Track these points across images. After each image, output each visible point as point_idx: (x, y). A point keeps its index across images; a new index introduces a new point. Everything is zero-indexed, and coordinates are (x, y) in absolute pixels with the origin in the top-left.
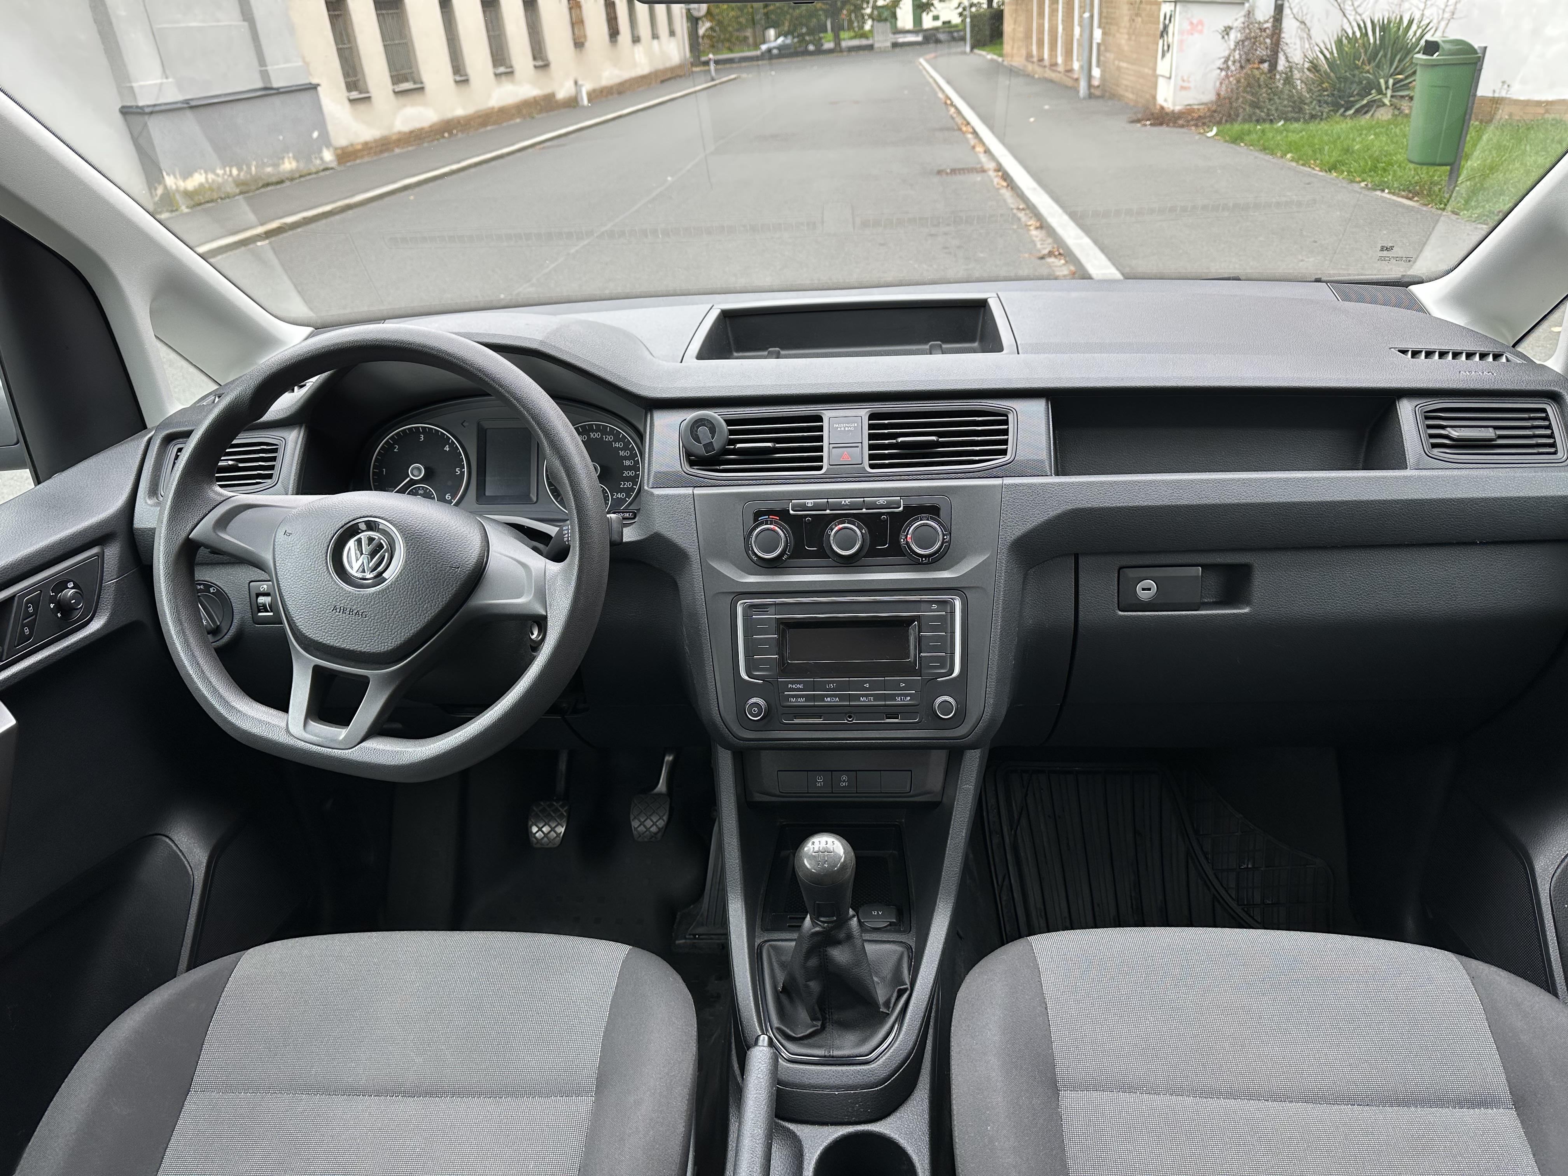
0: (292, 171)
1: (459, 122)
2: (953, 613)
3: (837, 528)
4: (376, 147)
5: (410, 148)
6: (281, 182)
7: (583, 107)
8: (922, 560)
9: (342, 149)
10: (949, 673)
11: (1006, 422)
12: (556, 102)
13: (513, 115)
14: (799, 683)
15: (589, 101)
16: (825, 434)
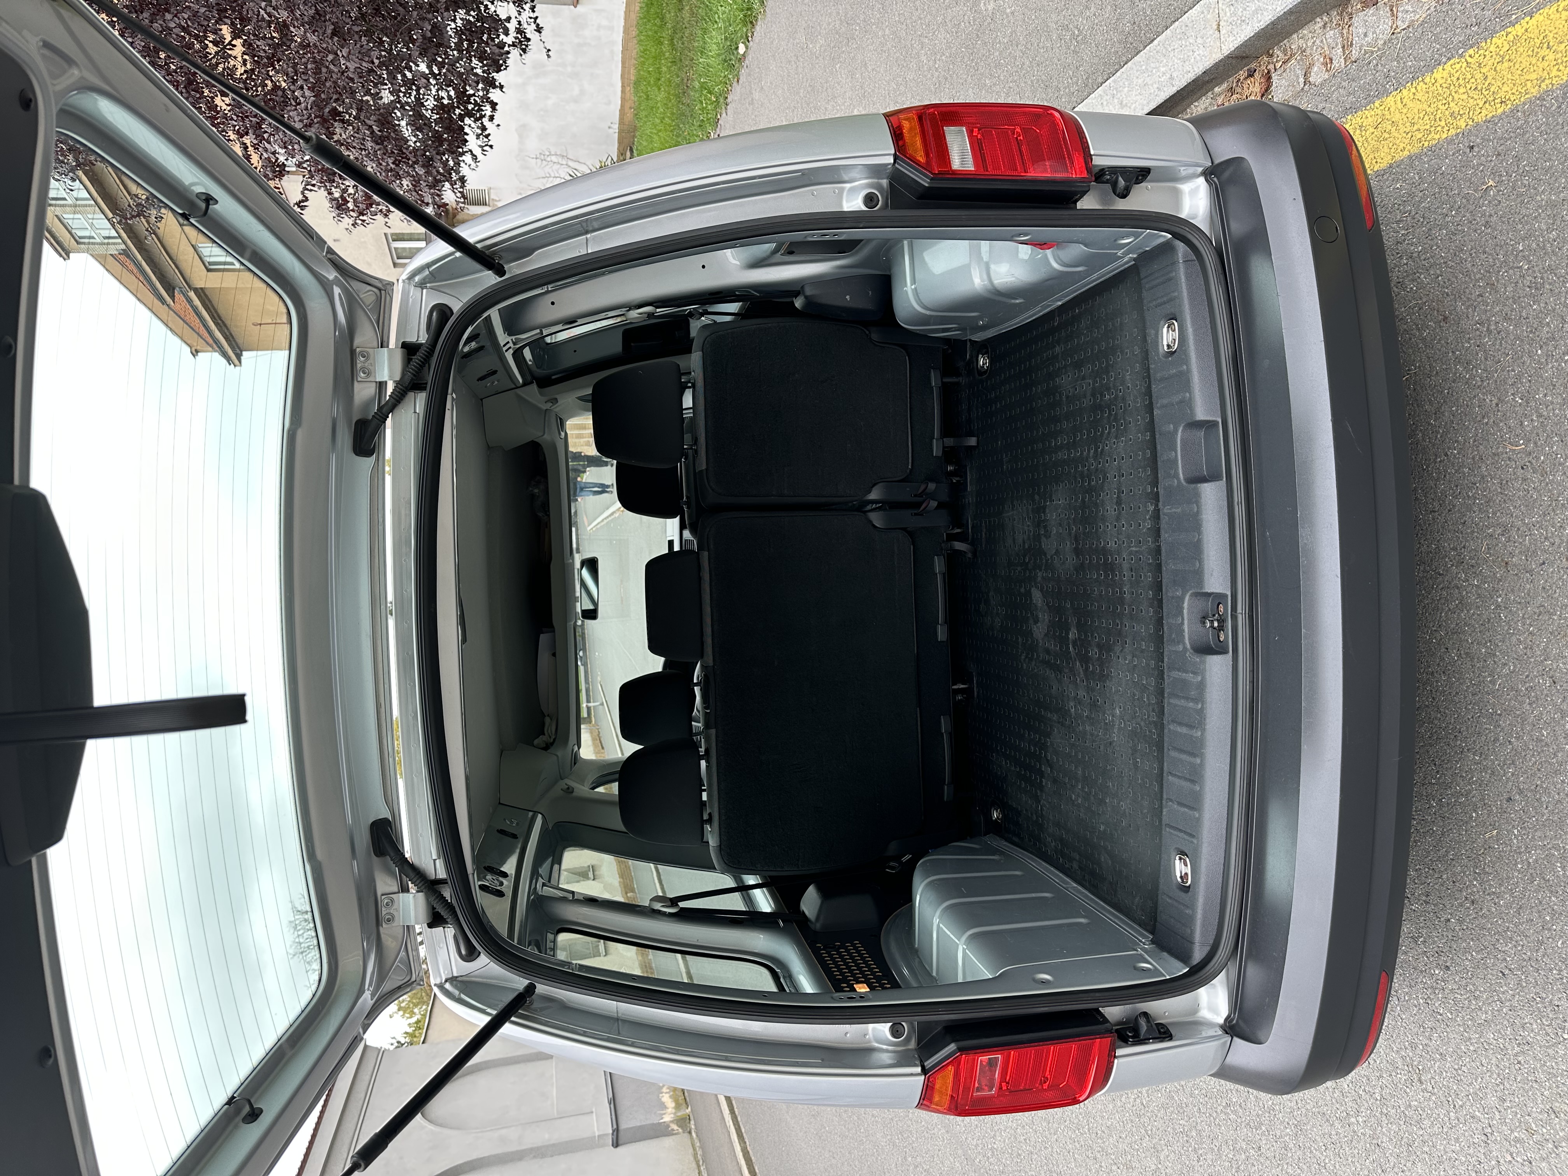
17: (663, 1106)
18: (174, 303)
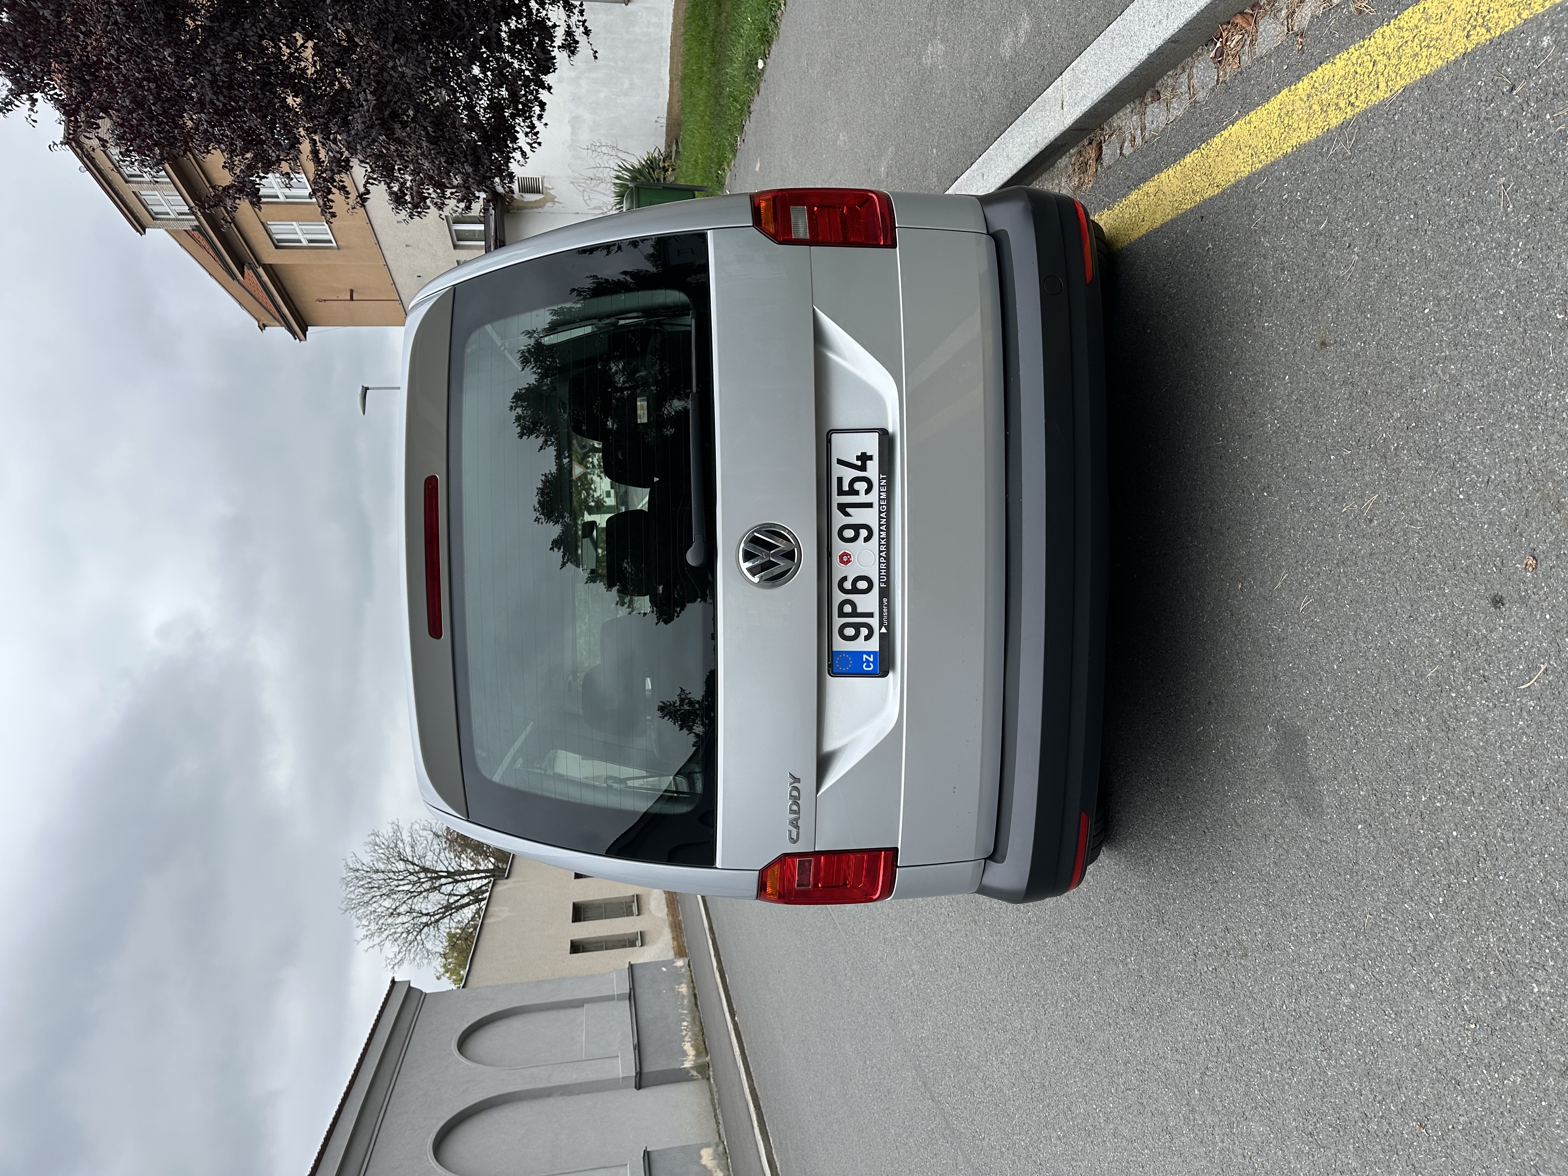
0: (688, 987)
4: (676, 932)
6: (695, 995)
9: (676, 955)
17: (684, 1054)
18: (243, 278)
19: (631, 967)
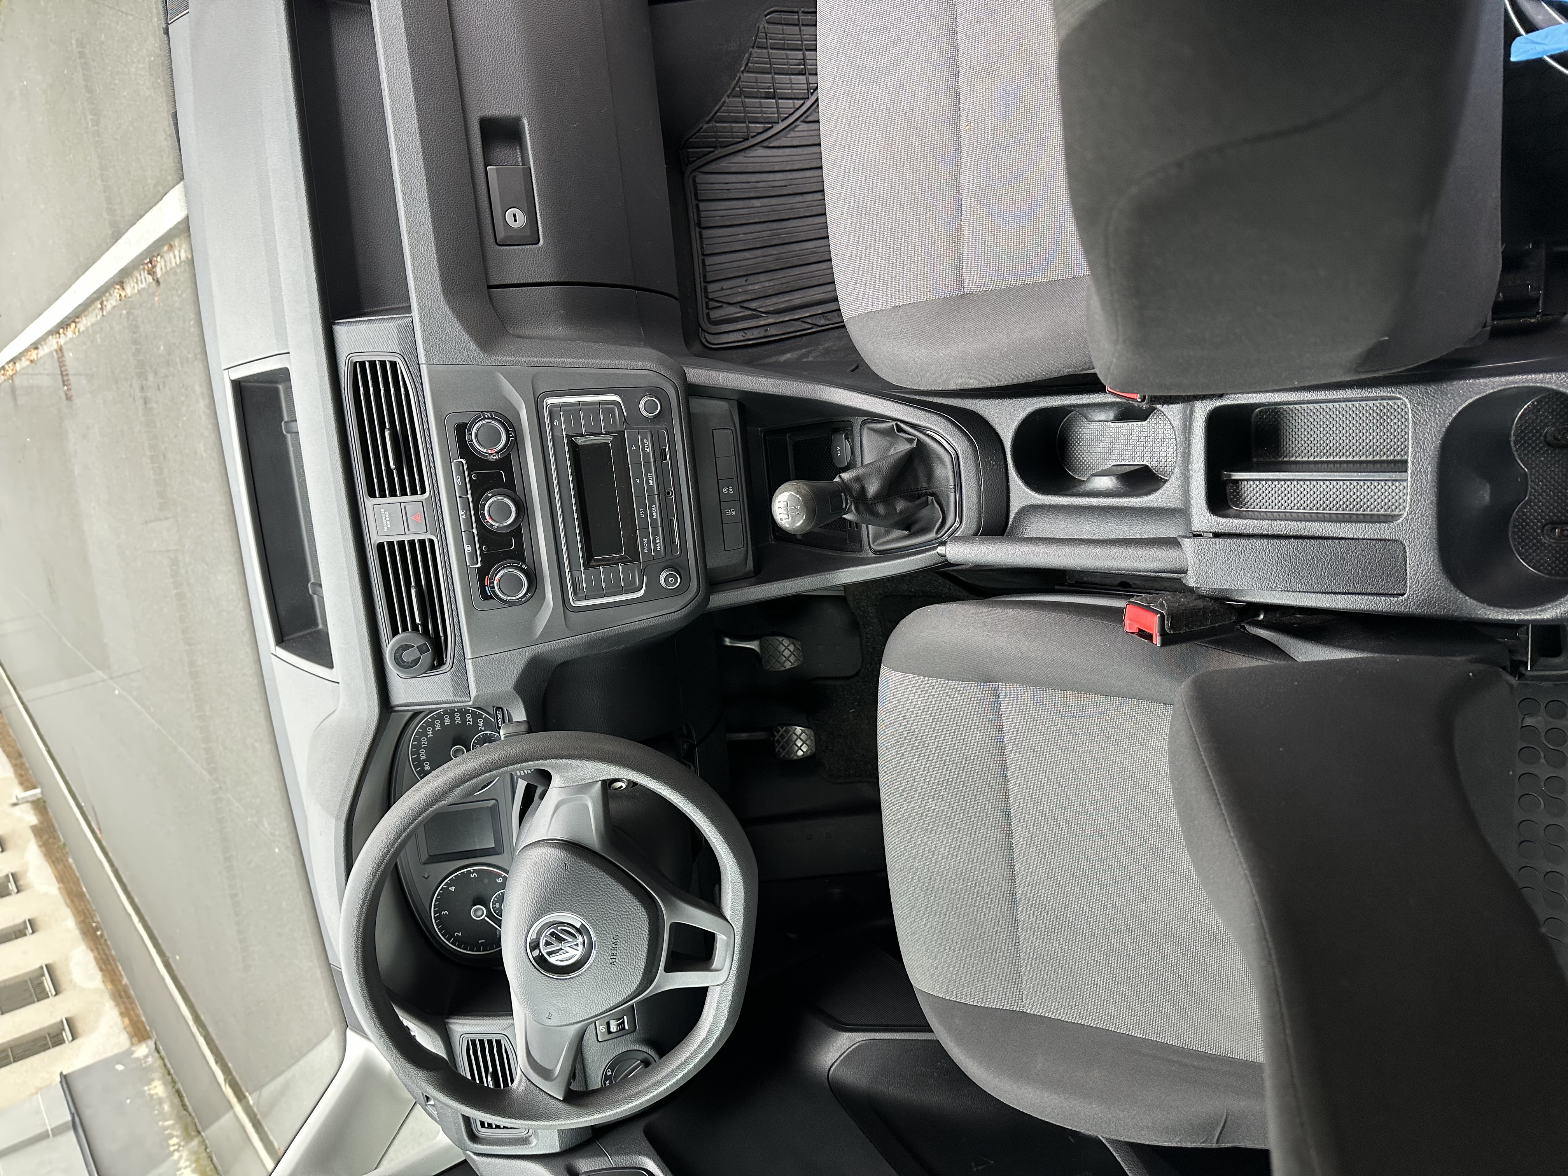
0: (165, 1084)
1: (83, 922)
2: (560, 405)
3: (490, 521)
4: (124, 1003)
5: (120, 968)
6: (178, 1092)
7: (42, 793)
8: (512, 437)
9: (131, 1037)
10: (618, 405)
11: (362, 364)
12: (41, 823)
13: (65, 866)
14: (642, 542)
15: (35, 788)
16: (395, 539)
19: (65, 1079)
